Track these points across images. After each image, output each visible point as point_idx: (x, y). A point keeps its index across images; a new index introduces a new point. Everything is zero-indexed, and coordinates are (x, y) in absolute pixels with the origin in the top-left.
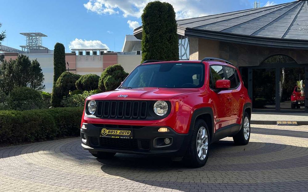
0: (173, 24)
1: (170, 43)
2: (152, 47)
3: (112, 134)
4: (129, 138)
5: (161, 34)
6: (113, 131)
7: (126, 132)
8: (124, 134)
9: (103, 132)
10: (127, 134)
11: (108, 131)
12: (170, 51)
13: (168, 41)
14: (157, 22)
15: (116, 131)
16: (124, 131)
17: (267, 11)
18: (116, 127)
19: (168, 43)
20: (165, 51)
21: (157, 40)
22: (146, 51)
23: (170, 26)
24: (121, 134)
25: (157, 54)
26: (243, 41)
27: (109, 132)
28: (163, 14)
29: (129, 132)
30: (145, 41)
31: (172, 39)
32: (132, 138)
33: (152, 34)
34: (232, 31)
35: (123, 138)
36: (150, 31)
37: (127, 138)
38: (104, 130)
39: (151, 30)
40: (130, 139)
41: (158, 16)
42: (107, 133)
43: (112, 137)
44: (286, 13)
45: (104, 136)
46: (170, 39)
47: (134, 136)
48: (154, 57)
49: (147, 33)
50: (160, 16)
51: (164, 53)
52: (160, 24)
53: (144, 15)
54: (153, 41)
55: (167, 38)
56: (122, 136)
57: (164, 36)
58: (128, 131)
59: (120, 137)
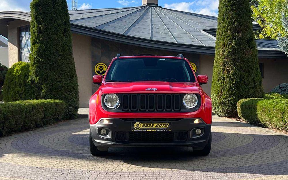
0: (67, 16)
1: (64, 36)
2: (47, 39)
3: (148, 127)
4: (167, 130)
5: (56, 25)
6: (148, 125)
7: (164, 125)
8: (162, 127)
9: (136, 126)
10: (165, 126)
11: (142, 124)
12: (66, 44)
13: (63, 33)
14: (51, 13)
15: (152, 124)
16: (161, 124)
17: (124, 12)
18: (149, 121)
19: (63, 36)
20: (60, 44)
21: (52, 32)
22: (38, 43)
23: (64, 19)
24: (158, 127)
25: (52, 47)
26: (117, 39)
27: (143, 126)
28: (57, 4)
29: (167, 125)
30: (38, 32)
31: (66, 32)
32: (170, 130)
33: (46, 25)
34: (103, 28)
35: (160, 130)
36: (43, 22)
37: (164, 130)
38: (138, 124)
39: (44, 20)
40: (168, 132)
41: (53, 6)
42: (141, 127)
43: (147, 131)
44: (141, 16)
45: (138, 130)
46: (65, 32)
47: (172, 128)
48: (49, 49)
49: (39, 23)
50: (54, 7)
51: (60, 46)
52: (55, 15)
53: (35, 4)
54: (47, 32)
55: (62, 31)
56: (159, 129)
57: (58, 28)
58: (165, 124)
59: (157, 130)
